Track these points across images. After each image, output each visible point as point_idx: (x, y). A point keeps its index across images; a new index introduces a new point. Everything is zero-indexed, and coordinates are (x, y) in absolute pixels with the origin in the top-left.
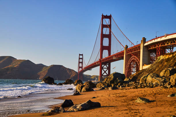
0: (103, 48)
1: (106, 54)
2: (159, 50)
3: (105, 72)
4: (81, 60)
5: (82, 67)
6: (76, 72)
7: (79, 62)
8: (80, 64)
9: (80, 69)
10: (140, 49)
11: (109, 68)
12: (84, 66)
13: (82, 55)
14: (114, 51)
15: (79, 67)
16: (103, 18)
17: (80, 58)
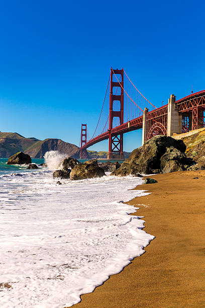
0: (113, 114)
1: (116, 123)
2: (196, 113)
3: (116, 146)
4: (84, 132)
5: (85, 141)
6: (79, 148)
7: (82, 135)
8: (84, 137)
9: (84, 144)
10: (167, 112)
11: (121, 142)
12: (88, 140)
13: (86, 125)
14: (129, 117)
15: (82, 141)
16: (112, 73)
17: (82, 130)
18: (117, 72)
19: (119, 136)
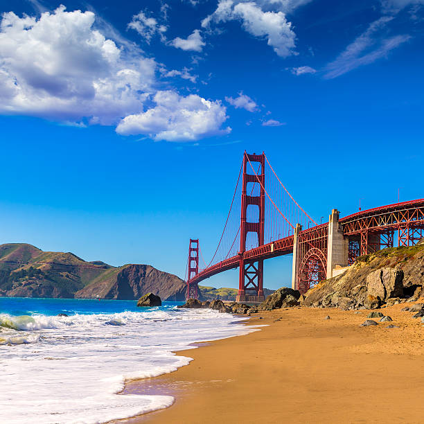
0: (247, 227)
3: (251, 281)
4: (194, 254)
5: (196, 270)
6: (184, 282)
7: (191, 259)
9: (193, 274)
10: (327, 234)
11: (259, 273)
12: (201, 269)
13: (197, 241)
14: (272, 235)
15: (191, 270)
16: (246, 161)
17: (191, 250)
18: (253, 158)
19: (256, 264)
